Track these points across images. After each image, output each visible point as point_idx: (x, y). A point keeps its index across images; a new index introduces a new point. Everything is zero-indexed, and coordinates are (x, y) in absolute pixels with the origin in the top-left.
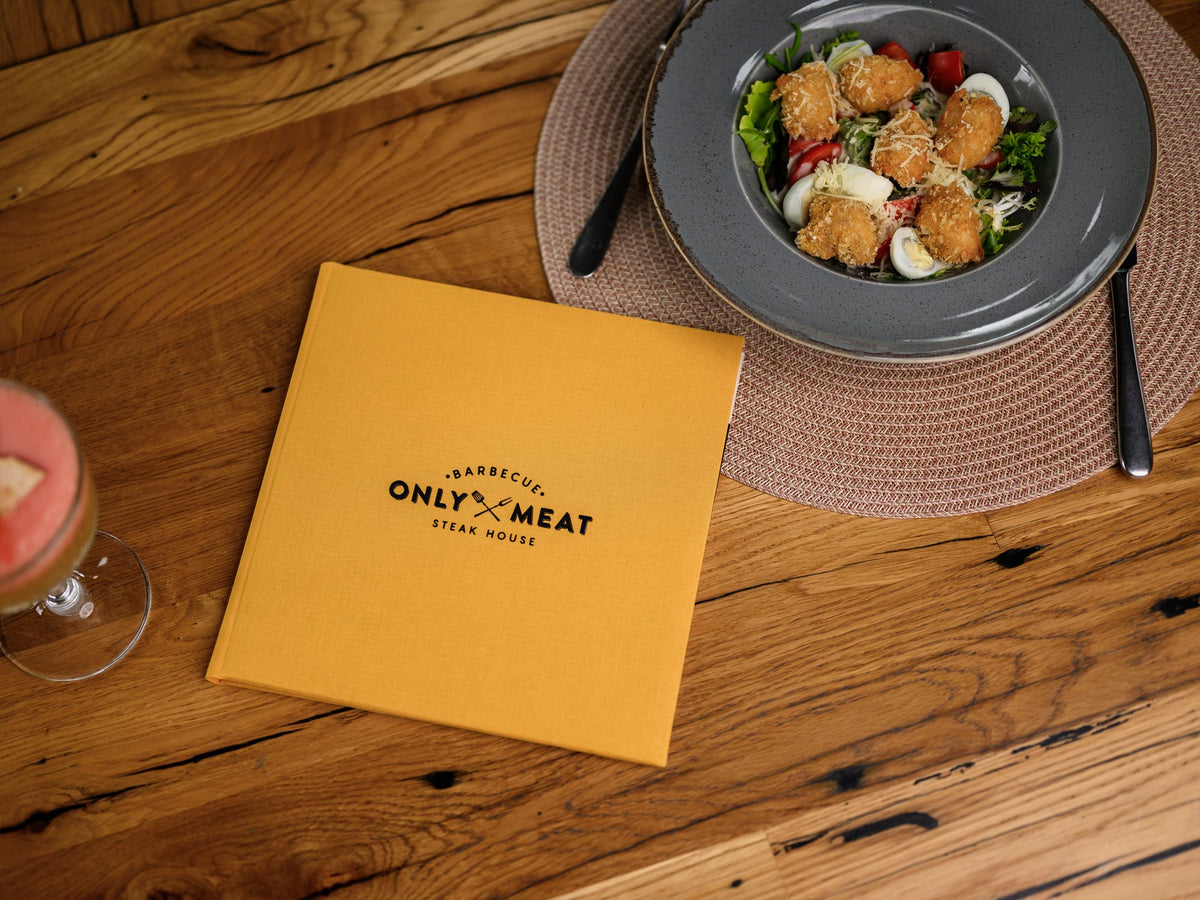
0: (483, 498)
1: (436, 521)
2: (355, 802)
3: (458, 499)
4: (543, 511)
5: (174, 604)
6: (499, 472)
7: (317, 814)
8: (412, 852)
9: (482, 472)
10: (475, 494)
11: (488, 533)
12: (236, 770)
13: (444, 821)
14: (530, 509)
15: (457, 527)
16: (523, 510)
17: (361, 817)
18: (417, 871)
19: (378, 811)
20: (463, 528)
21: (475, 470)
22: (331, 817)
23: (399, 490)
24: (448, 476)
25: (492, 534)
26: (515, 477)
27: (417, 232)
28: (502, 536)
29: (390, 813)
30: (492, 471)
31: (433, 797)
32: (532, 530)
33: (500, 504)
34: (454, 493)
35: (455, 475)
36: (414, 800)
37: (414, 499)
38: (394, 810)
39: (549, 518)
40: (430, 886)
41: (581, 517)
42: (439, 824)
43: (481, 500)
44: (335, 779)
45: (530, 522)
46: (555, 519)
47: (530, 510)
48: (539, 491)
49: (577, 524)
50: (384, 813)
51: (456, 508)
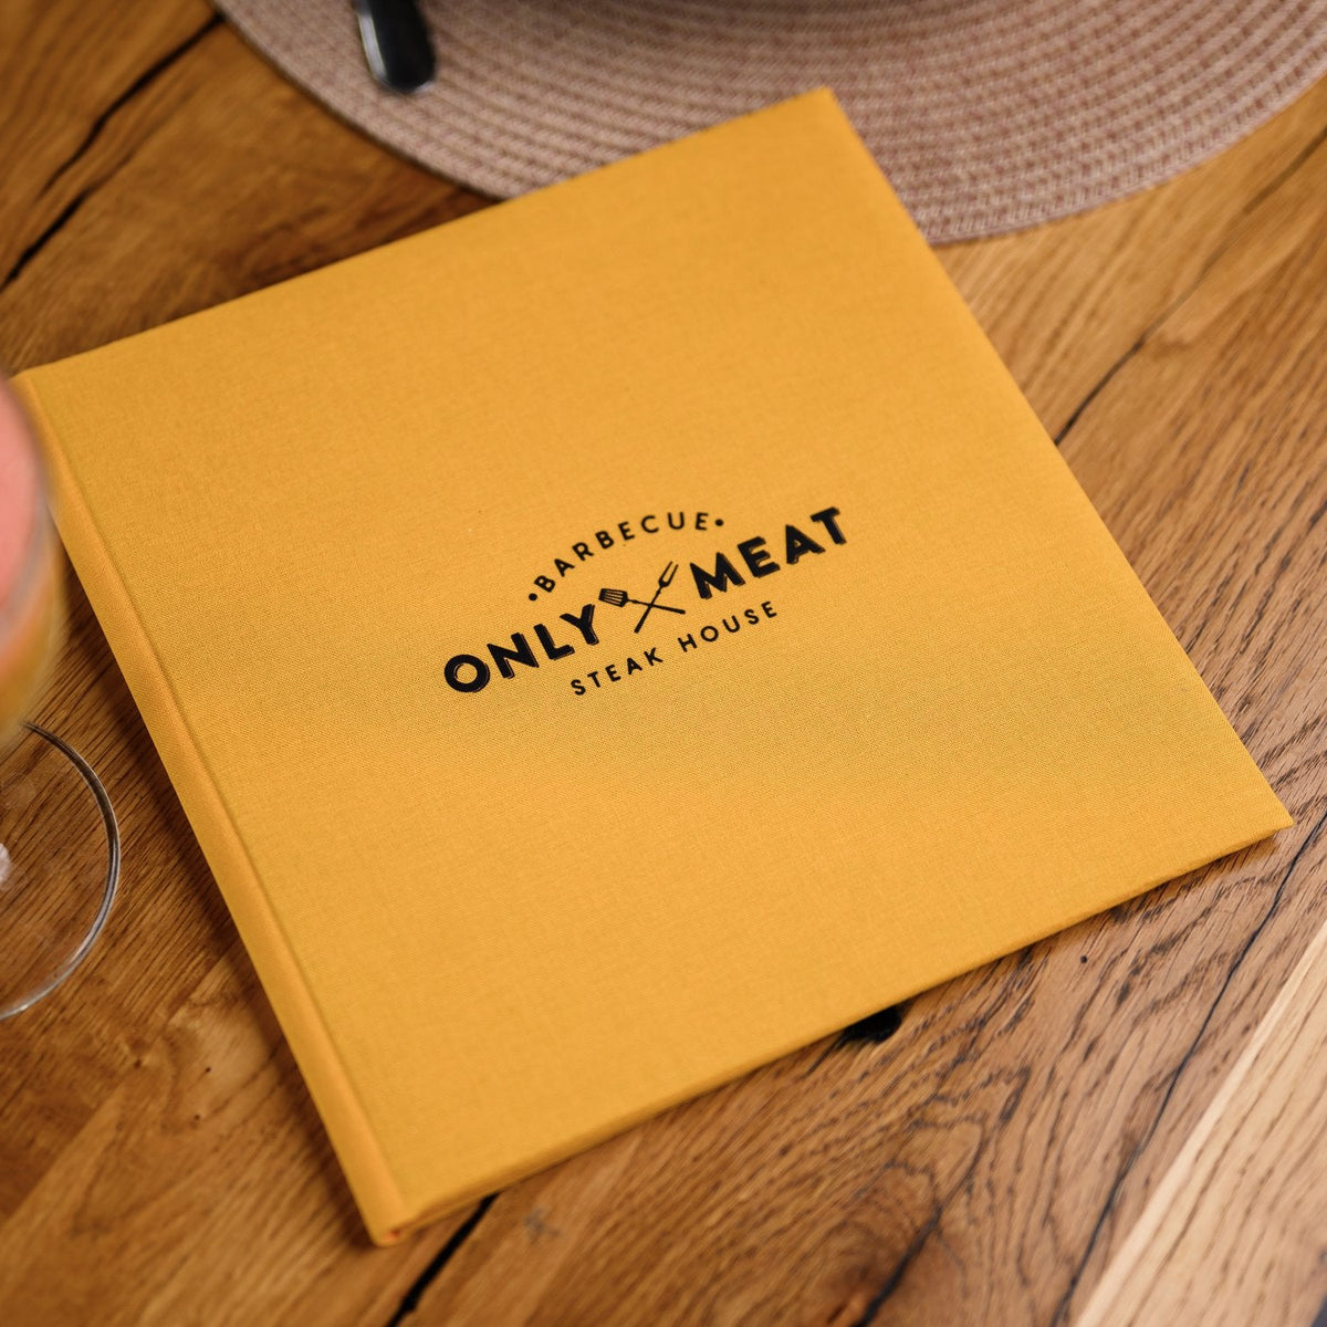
0: (625, 594)
1: (574, 683)
2: (763, 1166)
3: (584, 622)
4: (744, 548)
5: (138, 1064)
6: (615, 534)
7: (711, 1237)
8: (932, 1177)
9: (586, 551)
10: (604, 595)
11: (683, 645)
12: (499, 1270)
13: (940, 1086)
14: (721, 559)
15: (621, 669)
16: (710, 568)
17: (790, 1185)
18: (968, 1204)
19: (813, 1153)
20: (632, 665)
21: (571, 558)
22: (741, 1224)
23: (467, 674)
24: (533, 597)
25: (691, 641)
26: (650, 524)
27: (69, 187)
28: (710, 634)
29: (838, 1141)
30: (601, 541)
31: (886, 1060)
32: (753, 591)
33: (663, 584)
34: (567, 617)
35: (543, 586)
36: (858, 1089)
37: (507, 672)
38: (840, 1131)
39: (764, 555)
40: (1011, 1212)
41: (815, 518)
42: (936, 1098)
43: (624, 599)
44: (693, 1152)
45: (738, 581)
46: (776, 549)
47: (721, 561)
48: (709, 522)
49: (818, 533)
50: (826, 1148)
51: (591, 639)
